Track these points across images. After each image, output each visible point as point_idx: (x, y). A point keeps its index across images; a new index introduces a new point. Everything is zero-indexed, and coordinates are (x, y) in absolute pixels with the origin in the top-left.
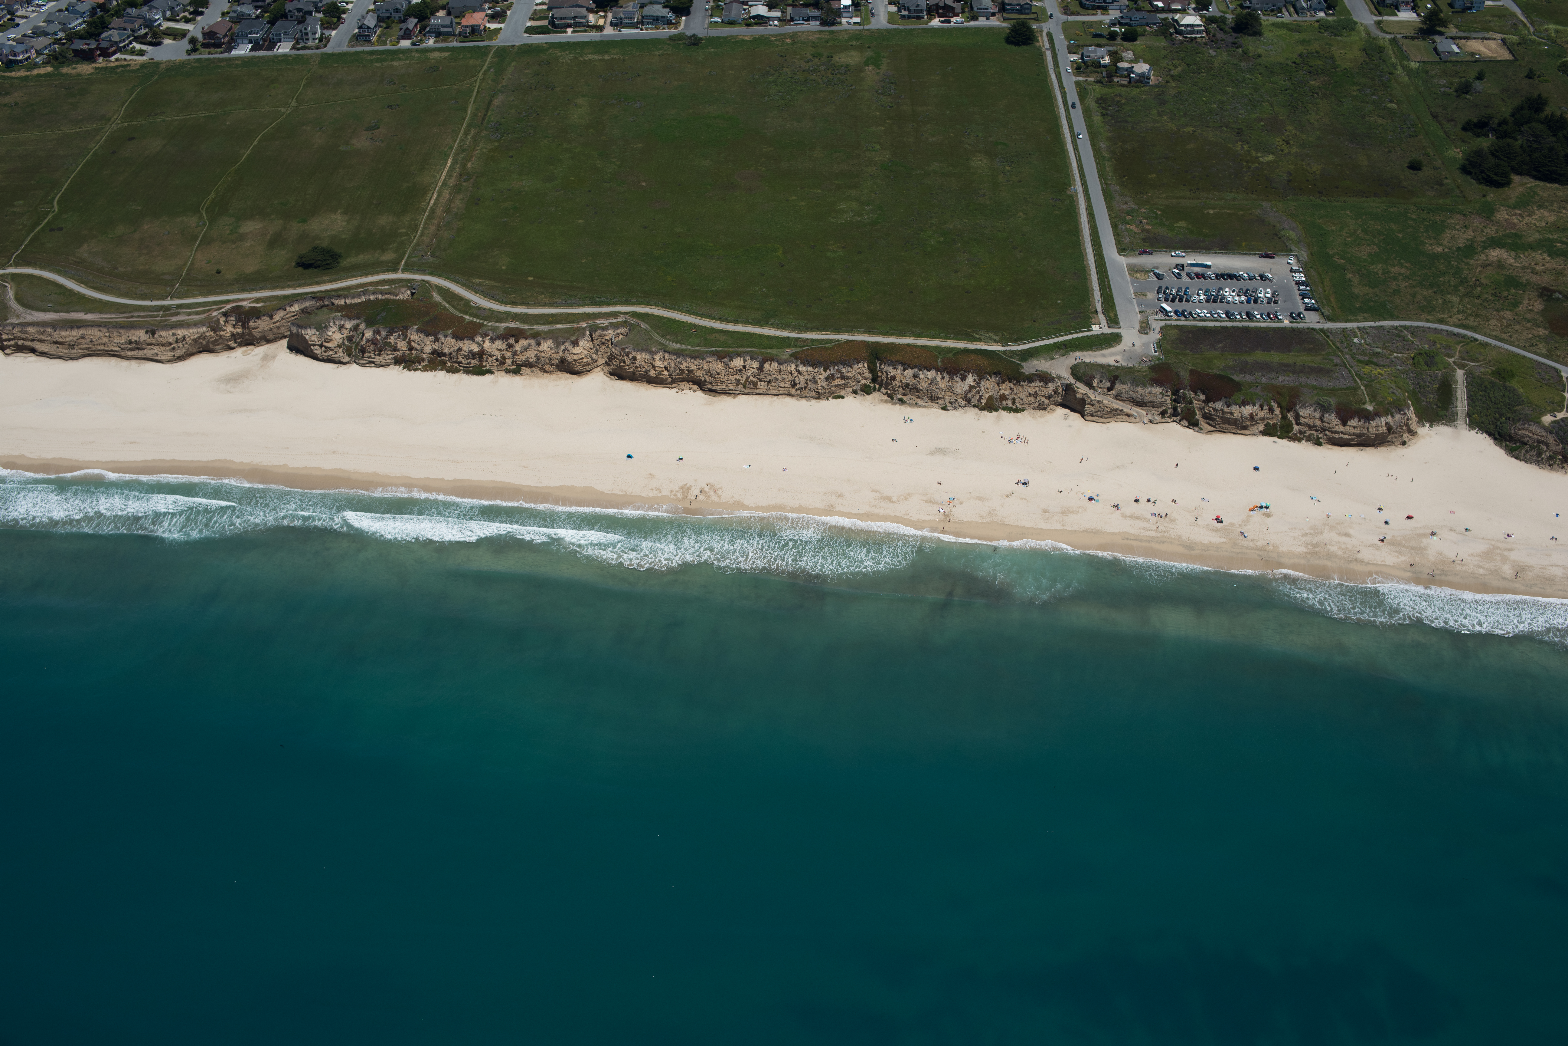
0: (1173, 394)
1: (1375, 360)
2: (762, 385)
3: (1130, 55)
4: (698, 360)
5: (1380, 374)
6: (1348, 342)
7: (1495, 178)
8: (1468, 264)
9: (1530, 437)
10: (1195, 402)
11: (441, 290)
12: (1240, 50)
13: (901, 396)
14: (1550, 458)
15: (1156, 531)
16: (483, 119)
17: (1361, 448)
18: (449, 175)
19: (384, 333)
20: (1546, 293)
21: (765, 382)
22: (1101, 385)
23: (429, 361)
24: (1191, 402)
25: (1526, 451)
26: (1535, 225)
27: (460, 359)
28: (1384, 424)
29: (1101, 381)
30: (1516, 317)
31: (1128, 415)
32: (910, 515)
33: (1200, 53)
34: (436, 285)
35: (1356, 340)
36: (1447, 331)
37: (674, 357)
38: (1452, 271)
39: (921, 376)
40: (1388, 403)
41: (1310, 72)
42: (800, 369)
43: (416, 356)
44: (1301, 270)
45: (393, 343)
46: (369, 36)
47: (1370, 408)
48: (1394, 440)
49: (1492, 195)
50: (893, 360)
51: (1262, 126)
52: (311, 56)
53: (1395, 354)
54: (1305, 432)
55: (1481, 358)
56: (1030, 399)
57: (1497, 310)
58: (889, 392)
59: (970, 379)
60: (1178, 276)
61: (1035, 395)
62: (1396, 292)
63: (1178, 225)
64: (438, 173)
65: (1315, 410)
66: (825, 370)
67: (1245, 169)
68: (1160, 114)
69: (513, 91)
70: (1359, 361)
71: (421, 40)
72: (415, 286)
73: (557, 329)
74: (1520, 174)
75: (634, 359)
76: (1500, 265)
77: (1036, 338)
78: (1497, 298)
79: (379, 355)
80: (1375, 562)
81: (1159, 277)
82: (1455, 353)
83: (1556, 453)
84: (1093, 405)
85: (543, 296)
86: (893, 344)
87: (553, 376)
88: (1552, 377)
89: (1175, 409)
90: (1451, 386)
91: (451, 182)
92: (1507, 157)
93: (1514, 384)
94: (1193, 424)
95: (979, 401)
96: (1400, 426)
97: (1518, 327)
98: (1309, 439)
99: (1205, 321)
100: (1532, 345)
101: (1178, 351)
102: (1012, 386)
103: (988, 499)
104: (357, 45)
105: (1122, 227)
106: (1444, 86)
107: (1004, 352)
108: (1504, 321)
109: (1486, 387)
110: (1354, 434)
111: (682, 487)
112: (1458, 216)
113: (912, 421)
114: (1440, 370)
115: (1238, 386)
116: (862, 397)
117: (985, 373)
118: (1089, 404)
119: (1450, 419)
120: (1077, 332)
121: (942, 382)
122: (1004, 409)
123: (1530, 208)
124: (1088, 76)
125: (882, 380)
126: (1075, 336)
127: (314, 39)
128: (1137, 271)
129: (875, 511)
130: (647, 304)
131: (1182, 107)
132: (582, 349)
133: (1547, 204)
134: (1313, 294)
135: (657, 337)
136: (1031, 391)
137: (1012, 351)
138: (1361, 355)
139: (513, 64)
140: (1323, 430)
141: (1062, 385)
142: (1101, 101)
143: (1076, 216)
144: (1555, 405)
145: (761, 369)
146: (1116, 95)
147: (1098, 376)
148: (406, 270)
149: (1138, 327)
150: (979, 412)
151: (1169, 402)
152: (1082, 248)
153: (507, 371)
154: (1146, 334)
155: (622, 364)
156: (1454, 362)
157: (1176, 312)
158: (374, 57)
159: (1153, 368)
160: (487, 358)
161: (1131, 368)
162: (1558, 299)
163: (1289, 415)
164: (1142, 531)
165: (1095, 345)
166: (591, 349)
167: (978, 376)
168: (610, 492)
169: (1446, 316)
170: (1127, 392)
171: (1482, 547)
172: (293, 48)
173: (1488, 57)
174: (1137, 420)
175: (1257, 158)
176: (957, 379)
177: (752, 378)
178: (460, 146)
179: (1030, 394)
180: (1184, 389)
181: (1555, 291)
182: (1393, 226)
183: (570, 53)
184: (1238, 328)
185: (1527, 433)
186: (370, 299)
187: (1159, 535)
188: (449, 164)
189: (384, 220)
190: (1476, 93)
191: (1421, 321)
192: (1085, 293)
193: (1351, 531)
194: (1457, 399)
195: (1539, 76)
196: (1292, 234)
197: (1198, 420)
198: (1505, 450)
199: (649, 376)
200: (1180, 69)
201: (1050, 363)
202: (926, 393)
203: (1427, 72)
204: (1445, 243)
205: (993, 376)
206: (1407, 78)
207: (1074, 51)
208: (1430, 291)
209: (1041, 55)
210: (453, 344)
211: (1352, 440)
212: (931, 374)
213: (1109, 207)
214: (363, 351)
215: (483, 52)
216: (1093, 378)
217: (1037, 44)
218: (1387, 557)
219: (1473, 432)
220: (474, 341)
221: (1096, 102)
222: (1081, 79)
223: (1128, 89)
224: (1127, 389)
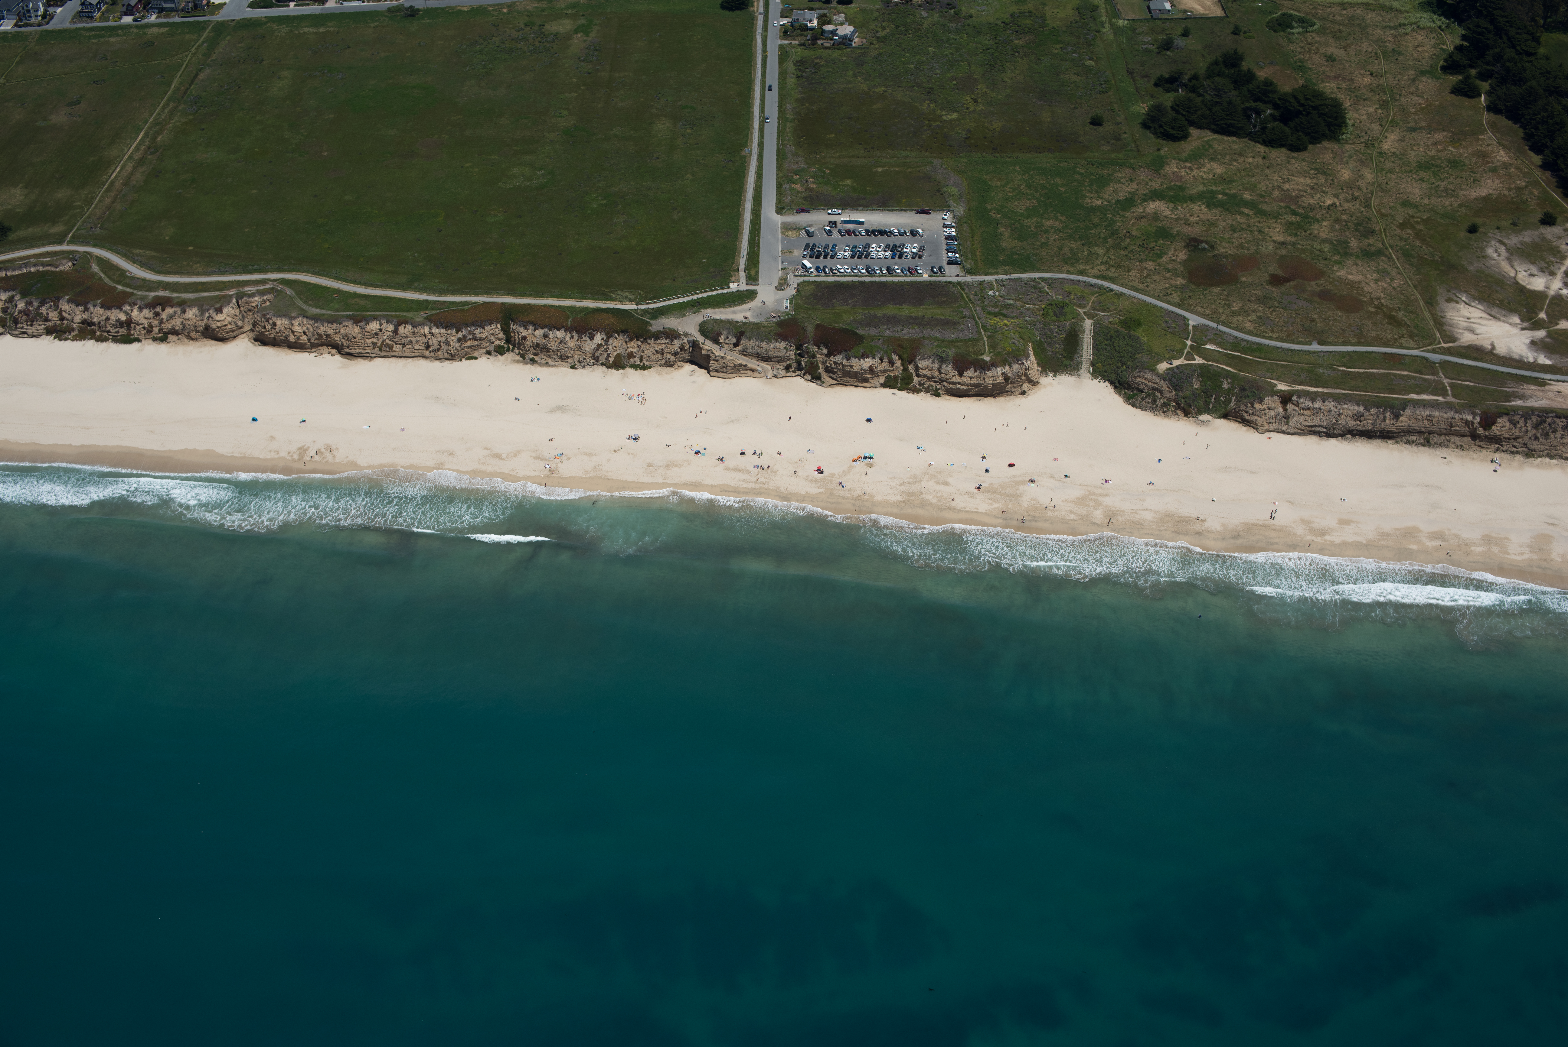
0: (798, 348)
1: (1005, 311)
2: (397, 348)
3: (842, 18)
4: (335, 325)
5: (1005, 325)
6: (983, 295)
7: (1172, 132)
8: (1123, 216)
9: (1145, 385)
10: (818, 356)
11: (102, 262)
12: (952, 11)
13: (533, 356)
14: (1165, 405)
15: (756, 483)
16: (185, 93)
17: (980, 398)
18: (137, 149)
19: (36, 304)
20: (1193, 244)
21: (400, 344)
22: (727, 341)
23: (79, 331)
24: (814, 356)
25: (1142, 398)
26: (1202, 177)
27: (109, 328)
28: (1000, 374)
29: (728, 338)
30: (1157, 268)
31: (753, 371)
32: (516, 471)
33: (912, 15)
34: (97, 257)
35: (991, 293)
36: (1085, 282)
37: (312, 322)
38: (1105, 224)
39: (551, 336)
40: (1006, 354)
41: (1017, 32)
42: (433, 331)
43: (67, 326)
44: (953, 225)
45: (45, 314)
46: (91, 12)
47: (987, 358)
48: (1013, 390)
49: (1167, 148)
50: (525, 320)
51: (954, 85)
52: (31, 33)
53: (1027, 306)
54: (924, 384)
55: (1113, 308)
56: (657, 356)
57: (1141, 261)
58: (521, 352)
59: (599, 338)
60: (829, 233)
61: (662, 352)
62: (1045, 245)
63: (843, 183)
64: (127, 146)
65: (933, 362)
66: (457, 332)
67: (925, 128)
68: (855, 75)
69: (222, 65)
70: (990, 313)
71: (143, 16)
72: (76, 258)
73: (203, 297)
74: (1200, 128)
75: (274, 324)
76: (1156, 217)
77: (671, 296)
78: (1144, 249)
79: (31, 325)
80: (967, 509)
81: (810, 235)
82: (1088, 304)
83: (1170, 400)
84: (717, 361)
85: (198, 265)
86: (529, 305)
87: (198, 343)
88: (1178, 325)
89: (799, 363)
90: (1077, 336)
91: (137, 156)
92: (1188, 111)
93: (1140, 333)
94: (816, 378)
95: (607, 359)
96: (1018, 376)
97: (1157, 278)
98: (927, 390)
99: (844, 276)
100: (1167, 295)
101: (809, 307)
102: (640, 343)
103: (596, 455)
104: (79, 22)
105: (786, 186)
106: (1148, 43)
107: (636, 311)
108: (1145, 271)
109: (1111, 336)
110: (971, 385)
111: (300, 449)
112: (1127, 170)
113: (539, 380)
114: (1068, 320)
115: (860, 339)
116: (496, 358)
117: (613, 332)
118: (714, 360)
119: (1074, 369)
120: (714, 290)
121: (571, 341)
122: (632, 366)
123: (1202, 161)
124: (794, 39)
125: (515, 340)
126: (710, 294)
127: (37, 16)
128: (789, 229)
129: (483, 468)
130: (297, 271)
131: (879, 67)
132: (226, 316)
133: (1219, 157)
134: (959, 249)
135: (299, 303)
136: (658, 348)
137: (643, 310)
138: (992, 307)
139: (228, 38)
140: (942, 381)
141: (689, 342)
142: (801, 64)
143: (744, 177)
144: (1175, 353)
145: (396, 332)
146: (817, 58)
147: (725, 333)
148: (72, 242)
149: (776, 283)
150: (607, 370)
151: (793, 356)
152: (742, 207)
153: (155, 339)
154: (783, 290)
155: (263, 330)
156: (1084, 313)
157: (817, 269)
158: (93, 33)
159: (780, 324)
160: (135, 326)
161: (758, 324)
162: (1204, 249)
163: (910, 367)
164: (742, 483)
165: (729, 302)
166: (236, 315)
167: (606, 335)
168: (229, 455)
169: (1088, 268)
170: (752, 348)
171: (1077, 493)
172: (16, 25)
173: (1200, 14)
174: (762, 375)
175: (941, 116)
176: (586, 338)
177: (388, 341)
178: (155, 120)
179: (656, 351)
180: (808, 343)
181: (1202, 242)
182: (1059, 181)
183: (287, 27)
184: (876, 282)
185: (1143, 381)
186: (30, 272)
187: (758, 486)
188: (140, 138)
189: (62, 194)
190: (1178, 49)
191: (1062, 272)
192: (732, 252)
193: (950, 480)
194: (1083, 349)
195: (1245, 32)
196: (954, 190)
197: (820, 374)
198: (1124, 398)
199: (289, 341)
200: (887, 30)
201: (679, 320)
202: (556, 352)
203: (1135, 30)
204: (1106, 196)
205: (621, 335)
206: (1112, 36)
207: (786, 15)
208: (1078, 244)
209: (752, 19)
210: (101, 313)
211: (970, 390)
212: (560, 334)
213: (779, 167)
214: (16, 322)
215: (202, 26)
216: (720, 334)
217: (751, 9)
218: (982, 504)
219: (1096, 381)
220: (121, 310)
221: (795, 65)
222: (786, 42)
223: (830, 52)
224: (753, 345)
